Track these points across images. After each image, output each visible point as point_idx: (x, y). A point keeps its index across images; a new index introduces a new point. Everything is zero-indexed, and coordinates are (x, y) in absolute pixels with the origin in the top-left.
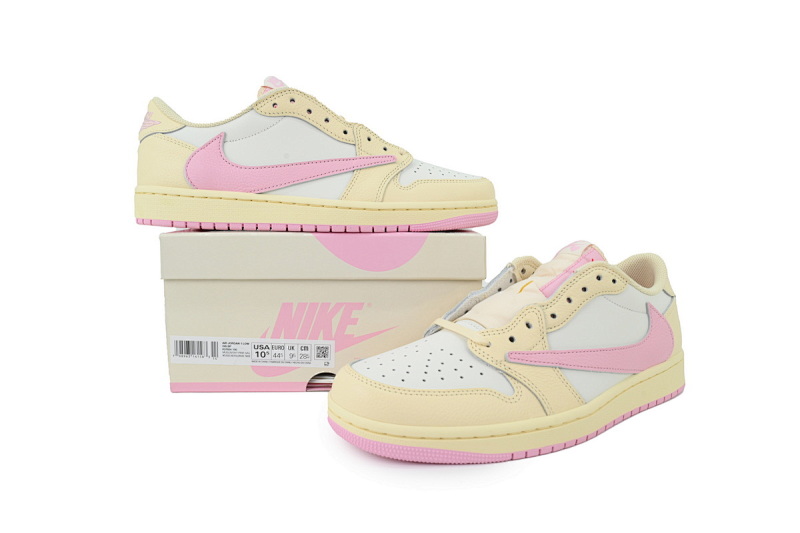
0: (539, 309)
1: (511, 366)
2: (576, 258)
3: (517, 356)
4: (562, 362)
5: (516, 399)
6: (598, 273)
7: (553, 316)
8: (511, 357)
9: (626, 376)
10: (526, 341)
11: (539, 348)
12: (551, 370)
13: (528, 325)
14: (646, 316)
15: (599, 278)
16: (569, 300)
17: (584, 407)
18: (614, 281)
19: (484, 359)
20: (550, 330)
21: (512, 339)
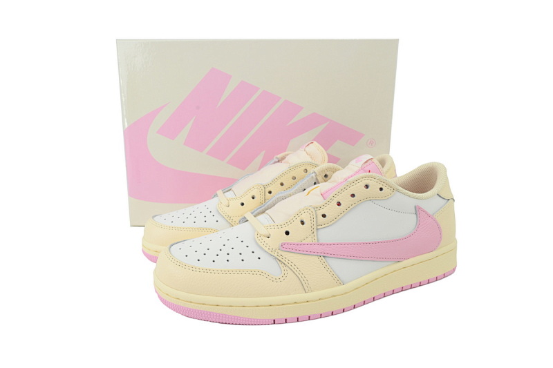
0: (312, 210)
1: (283, 253)
2: (356, 169)
3: (289, 246)
4: (325, 252)
5: (282, 279)
6: (367, 182)
7: (324, 216)
8: (284, 247)
9: (390, 263)
10: (298, 234)
11: (309, 241)
12: (317, 258)
13: (303, 223)
14: (415, 216)
15: (367, 186)
16: (339, 204)
17: (342, 287)
18: (381, 189)
19: (264, 247)
20: (320, 227)
21: (287, 233)
